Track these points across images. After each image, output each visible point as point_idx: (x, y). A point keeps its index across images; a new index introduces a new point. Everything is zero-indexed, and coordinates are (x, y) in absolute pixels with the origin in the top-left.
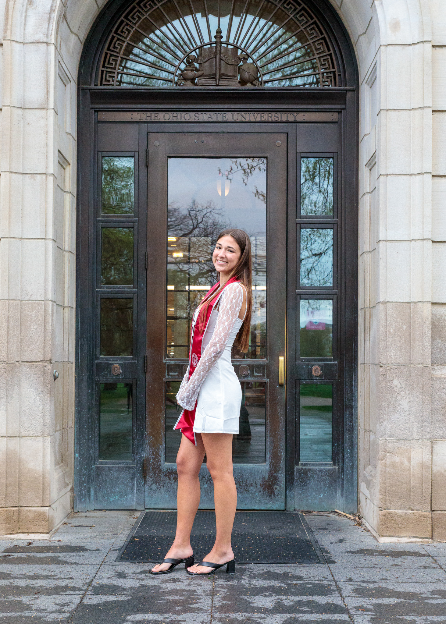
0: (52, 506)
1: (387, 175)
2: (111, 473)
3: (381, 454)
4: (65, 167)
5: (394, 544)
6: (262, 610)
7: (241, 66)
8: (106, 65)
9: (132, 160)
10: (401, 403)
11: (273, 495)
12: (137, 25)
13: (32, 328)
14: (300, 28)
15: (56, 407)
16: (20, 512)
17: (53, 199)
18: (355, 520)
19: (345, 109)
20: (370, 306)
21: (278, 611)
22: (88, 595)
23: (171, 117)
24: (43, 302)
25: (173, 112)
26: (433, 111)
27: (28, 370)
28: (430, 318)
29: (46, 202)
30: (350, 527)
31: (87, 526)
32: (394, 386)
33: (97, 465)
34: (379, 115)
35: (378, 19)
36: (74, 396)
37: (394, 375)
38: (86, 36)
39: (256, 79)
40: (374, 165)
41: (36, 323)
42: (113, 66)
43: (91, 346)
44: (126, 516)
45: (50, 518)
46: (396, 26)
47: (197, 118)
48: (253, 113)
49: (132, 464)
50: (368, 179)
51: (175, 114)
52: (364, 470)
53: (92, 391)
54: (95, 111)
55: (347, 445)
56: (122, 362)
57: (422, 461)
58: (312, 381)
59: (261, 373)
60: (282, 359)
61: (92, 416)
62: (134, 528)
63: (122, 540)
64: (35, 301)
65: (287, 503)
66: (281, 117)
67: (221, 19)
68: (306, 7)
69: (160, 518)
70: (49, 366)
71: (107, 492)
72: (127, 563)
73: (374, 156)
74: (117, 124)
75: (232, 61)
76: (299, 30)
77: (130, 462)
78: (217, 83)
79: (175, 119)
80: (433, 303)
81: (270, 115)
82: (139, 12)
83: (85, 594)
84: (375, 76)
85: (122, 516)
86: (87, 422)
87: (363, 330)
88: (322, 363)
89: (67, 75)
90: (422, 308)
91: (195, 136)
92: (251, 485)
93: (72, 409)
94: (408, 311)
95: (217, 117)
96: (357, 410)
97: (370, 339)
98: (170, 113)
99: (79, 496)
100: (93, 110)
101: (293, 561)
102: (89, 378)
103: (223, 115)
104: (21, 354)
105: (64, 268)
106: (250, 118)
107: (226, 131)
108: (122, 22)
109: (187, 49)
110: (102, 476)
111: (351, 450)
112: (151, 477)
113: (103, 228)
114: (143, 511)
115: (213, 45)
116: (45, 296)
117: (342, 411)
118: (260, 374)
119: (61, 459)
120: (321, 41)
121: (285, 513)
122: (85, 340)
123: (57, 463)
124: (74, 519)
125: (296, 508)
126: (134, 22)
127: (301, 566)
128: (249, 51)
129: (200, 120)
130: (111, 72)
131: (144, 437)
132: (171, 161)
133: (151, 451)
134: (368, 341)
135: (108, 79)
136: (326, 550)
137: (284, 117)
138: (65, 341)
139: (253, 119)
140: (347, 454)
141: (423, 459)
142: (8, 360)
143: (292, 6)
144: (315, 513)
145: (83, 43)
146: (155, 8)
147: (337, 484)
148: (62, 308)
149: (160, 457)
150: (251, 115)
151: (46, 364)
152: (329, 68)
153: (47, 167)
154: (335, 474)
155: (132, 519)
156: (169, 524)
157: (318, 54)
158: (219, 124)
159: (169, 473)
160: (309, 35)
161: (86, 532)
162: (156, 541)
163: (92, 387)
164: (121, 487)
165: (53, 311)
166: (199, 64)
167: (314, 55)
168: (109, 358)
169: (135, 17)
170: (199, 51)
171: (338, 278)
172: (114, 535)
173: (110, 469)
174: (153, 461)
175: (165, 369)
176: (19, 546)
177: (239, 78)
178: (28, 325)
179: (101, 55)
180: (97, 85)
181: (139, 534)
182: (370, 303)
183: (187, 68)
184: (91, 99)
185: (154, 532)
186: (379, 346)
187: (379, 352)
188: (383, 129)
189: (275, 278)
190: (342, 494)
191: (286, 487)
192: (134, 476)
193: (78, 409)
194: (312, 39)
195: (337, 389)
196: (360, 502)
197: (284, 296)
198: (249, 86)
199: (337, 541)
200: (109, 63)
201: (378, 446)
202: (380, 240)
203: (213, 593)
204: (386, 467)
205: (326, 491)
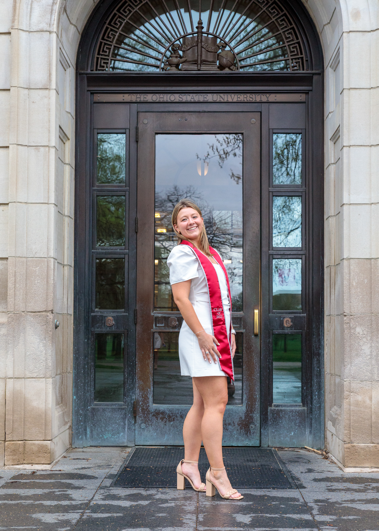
0: (53, 440)
1: (350, 146)
2: (105, 413)
3: (346, 393)
4: (65, 141)
5: (358, 474)
6: (241, 525)
7: (220, 53)
8: (101, 53)
9: (124, 135)
10: (363, 348)
11: (249, 433)
12: (128, 18)
13: (36, 282)
14: (272, 19)
15: (56, 354)
16: (24, 445)
17: (55, 169)
18: (322, 455)
19: (311, 90)
20: (334, 264)
21: (255, 526)
22: (87, 513)
23: (158, 98)
24: (46, 259)
25: (160, 94)
27: (32, 319)
29: (49, 171)
30: (318, 460)
31: (84, 459)
32: (357, 333)
33: (93, 407)
34: (342, 93)
36: (72, 345)
37: (357, 324)
38: (83, 27)
39: (233, 65)
40: (338, 139)
41: (39, 278)
42: (107, 54)
43: (87, 301)
44: (118, 451)
45: (51, 451)
46: (356, 15)
47: (181, 99)
49: (124, 405)
50: (333, 152)
51: (162, 96)
52: (330, 410)
53: (88, 341)
54: (91, 93)
55: (315, 388)
56: (115, 314)
58: (284, 332)
59: (238, 324)
60: (256, 312)
61: (88, 363)
62: (126, 460)
63: (115, 470)
64: (39, 259)
65: (262, 440)
66: (255, 98)
67: (202, 14)
68: (277, 1)
69: (148, 453)
70: (51, 316)
71: (101, 430)
72: (121, 488)
73: (338, 131)
74: (110, 105)
75: (212, 48)
76: (271, 21)
77: (122, 404)
78: (199, 68)
79: (161, 100)
81: (245, 96)
82: (130, 6)
83: (84, 512)
84: (338, 60)
85: (115, 451)
86: (84, 368)
87: (329, 285)
88: (292, 316)
89: (67, 61)
91: (180, 115)
92: (230, 424)
93: (71, 356)
94: (369, 266)
95: (199, 99)
96: (324, 357)
97: (335, 294)
98: (157, 95)
99: (77, 434)
100: (89, 93)
101: (268, 487)
102: (86, 329)
103: (204, 96)
104: (26, 306)
105: (64, 231)
106: (227, 99)
107: (206, 110)
108: (115, 14)
109: (172, 39)
110: (97, 416)
111: (318, 393)
112: (140, 417)
113: (99, 196)
114: (133, 448)
115: (195, 35)
116: (48, 254)
117: (310, 358)
118: (237, 326)
119: (61, 400)
120: (290, 31)
121: (260, 449)
122: (82, 295)
123: (58, 404)
124: (73, 453)
125: (270, 444)
126: (126, 15)
127: (275, 490)
128: (227, 40)
129: (184, 101)
130: (105, 59)
131: (134, 381)
132: (158, 137)
133: (141, 393)
134: (333, 295)
135: (102, 65)
136: (297, 477)
137: (258, 98)
138: (64, 295)
139: (230, 100)
140: (315, 396)
142: (15, 310)
144: (286, 449)
145: (81, 33)
146: (144, 2)
147: (306, 423)
148: (62, 266)
149: (149, 399)
150: (229, 95)
151: (49, 314)
152: (298, 54)
153: (49, 141)
154: (305, 414)
155: (124, 454)
156: (157, 458)
157: (287, 42)
158: (200, 105)
159: (157, 414)
160: (280, 25)
161: (84, 464)
162: (145, 471)
163: (88, 337)
164: (113, 425)
165: (54, 267)
166: (183, 51)
167: (284, 43)
168: (104, 311)
169: (126, 10)
170: (183, 40)
171: (306, 240)
172: (109, 466)
173: (104, 410)
174: (142, 403)
175: (153, 321)
176: (24, 474)
177: (218, 64)
178: (33, 279)
179: (96, 44)
180: (93, 70)
181: (130, 465)
182: (334, 261)
183: (172, 55)
184: (88, 82)
185: (143, 464)
186: (344, 298)
187: (343, 303)
188: (346, 106)
189: (250, 240)
190: (310, 432)
191: (261, 426)
192: (126, 416)
193: (76, 357)
194: (282, 29)
195: (306, 339)
196: (326, 439)
197: (259, 256)
198: (227, 71)
199: (307, 471)
200: (103, 51)
201: (343, 386)
202: (344, 204)
203: (197, 511)
204: (350, 405)
205: (297, 429)
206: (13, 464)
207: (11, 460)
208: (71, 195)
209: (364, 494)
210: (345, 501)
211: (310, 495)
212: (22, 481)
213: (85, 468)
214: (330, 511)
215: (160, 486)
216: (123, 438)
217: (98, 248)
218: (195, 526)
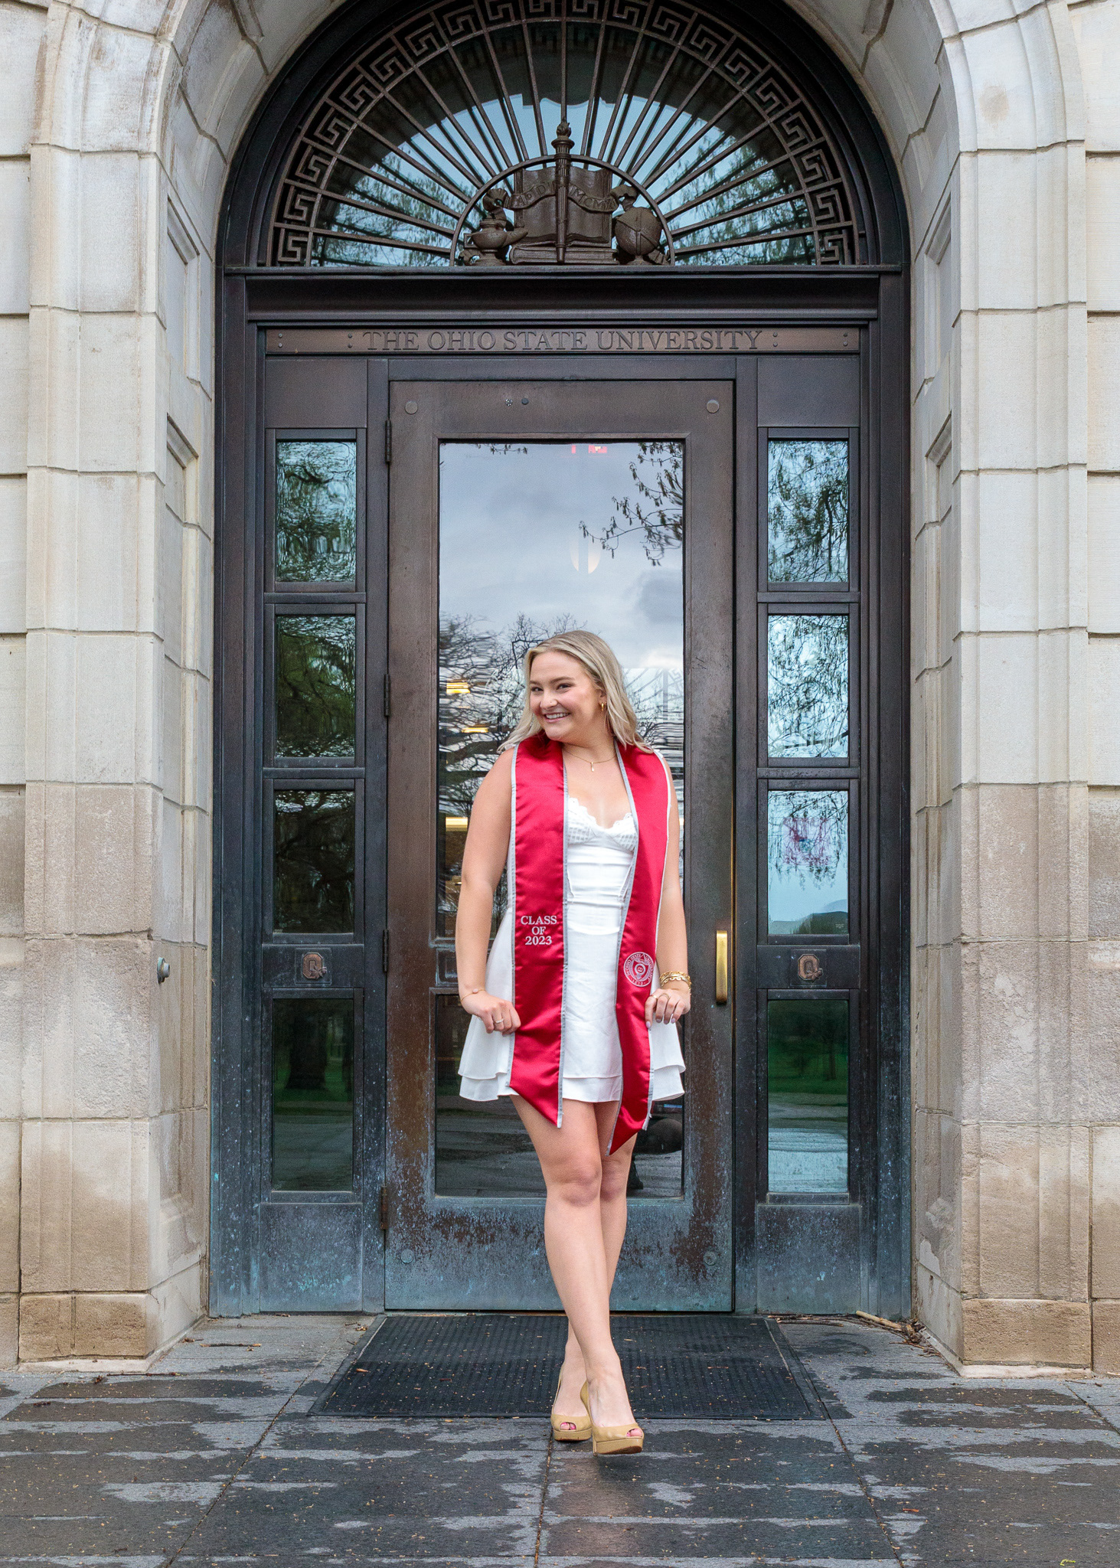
0: (154, 1292)
2: (300, 1220)
3: (967, 1158)
4: (185, 463)
5: (998, 1381)
6: (664, 1510)
7: (619, 215)
8: (286, 215)
9: (352, 447)
10: (1014, 1033)
11: (701, 1275)
12: (361, 117)
13: (105, 851)
14: (764, 120)
15: (163, 1052)
16: (74, 1306)
17: (156, 535)
18: (904, 1332)
19: (875, 320)
20: (938, 803)
21: (703, 1511)
22: (239, 1481)
23: (447, 342)
24: (131, 788)
25: (451, 331)
26: (1091, 314)
27: (93, 954)
28: (1084, 823)
29: (137, 542)
30: (892, 1347)
31: (240, 1345)
32: (996, 992)
33: (267, 1203)
34: (957, 324)
35: (952, 87)
36: (209, 1030)
37: (998, 966)
38: (237, 143)
39: (655, 248)
40: (947, 453)
41: (113, 839)
42: (303, 218)
43: (251, 907)
44: (339, 1326)
45: (148, 1321)
46: (997, 104)
47: (510, 345)
48: (649, 330)
49: (353, 1199)
50: (934, 490)
51: (456, 335)
52: (927, 1210)
53: (252, 1019)
54: (260, 329)
55: (885, 1148)
56: (327, 946)
57: (1069, 1176)
58: (798, 993)
60: (722, 937)
61: (253, 1082)
62: (356, 1347)
63: (325, 1374)
64: (111, 787)
65: (738, 1293)
66: (719, 340)
67: (571, 110)
68: (778, 68)
69: (421, 1330)
70: (144, 945)
71: (291, 1268)
72: (338, 1418)
73: (945, 429)
74: (312, 360)
75: (597, 202)
76: (763, 125)
77: (348, 1195)
78: (561, 258)
79: (456, 348)
80: (1091, 787)
81: (691, 336)
82: (369, 85)
83: (232, 1478)
84: (947, 232)
85: (328, 1326)
86: (242, 1095)
87: (923, 862)
88: (823, 948)
89: (188, 235)
90: (1065, 799)
91: (506, 388)
92: (648, 1250)
93: (207, 1062)
94: (1032, 805)
95: (561, 342)
96: (909, 1063)
97: (939, 885)
98: (445, 332)
99: (223, 1278)
100: (255, 326)
101: (746, 1414)
102: (247, 986)
103: (575, 336)
104: (76, 917)
105: (184, 713)
106: (641, 343)
107: (582, 375)
108: (326, 108)
109: (486, 177)
110: (278, 1230)
111: (894, 1162)
112: (400, 1231)
113: (281, 616)
114: (379, 1316)
115: (549, 165)
116: (137, 774)
117: (872, 1067)
119: (177, 1184)
120: (815, 153)
121: (733, 1320)
122: (236, 891)
123: (166, 1193)
124: (210, 1332)
125: (759, 1306)
126: (355, 108)
127: (766, 1422)
128: (640, 177)
129: (518, 349)
130: (298, 233)
131: (383, 1132)
132: (448, 451)
133: (401, 1166)
134: (935, 890)
135: (290, 248)
136: (829, 1390)
137: (726, 340)
138: (185, 892)
139: (648, 347)
140: (886, 1171)
141: (1069, 1171)
142: (44, 930)
143: (745, 68)
144: (805, 1319)
145: (229, 160)
146: (406, 73)
147: (861, 1248)
148: (179, 811)
149: (422, 1181)
150: (645, 334)
151: (139, 941)
152: (837, 219)
153: (139, 458)
154: (857, 1222)
155: (353, 1331)
156: (443, 1341)
157: (808, 184)
158: (565, 359)
159: (446, 1221)
160: (788, 138)
161: (239, 1357)
162: (409, 1374)
163: (254, 1009)
164: (325, 1255)
165: (155, 811)
166: (515, 210)
167: (798, 188)
168: (297, 937)
169: (357, 95)
170: (516, 179)
171: (860, 737)
172: (307, 1364)
173: (298, 1212)
174: (405, 1192)
175: (435, 962)
176: (73, 1385)
177: (614, 246)
178: (94, 844)
179: (273, 190)
180: (263, 265)
181: (369, 1360)
182: (938, 795)
183: (485, 222)
184: (250, 298)
185: (406, 1356)
186: (960, 895)
187: (959, 909)
188: (966, 357)
189: (704, 738)
190: (872, 1272)
191: (734, 1254)
192: (358, 1228)
193: (218, 1064)
194: (793, 148)
195: (860, 1013)
196: (917, 1289)
197: (728, 782)
198: (639, 264)
199: (855, 1374)
200: (293, 211)
201: (960, 1141)
202: (961, 633)
203: (545, 1477)
204: (978, 1192)
205: (834, 1265)
206: (41, 1356)
207: (36, 1347)
208: (202, 614)
209: (1011, 1431)
210: (958, 1449)
211: (862, 1435)
212: (67, 1401)
213: (241, 1369)
214: (915, 1476)
215: (449, 1414)
216: (352, 1290)
217: (281, 761)
218: (537, 1512)
